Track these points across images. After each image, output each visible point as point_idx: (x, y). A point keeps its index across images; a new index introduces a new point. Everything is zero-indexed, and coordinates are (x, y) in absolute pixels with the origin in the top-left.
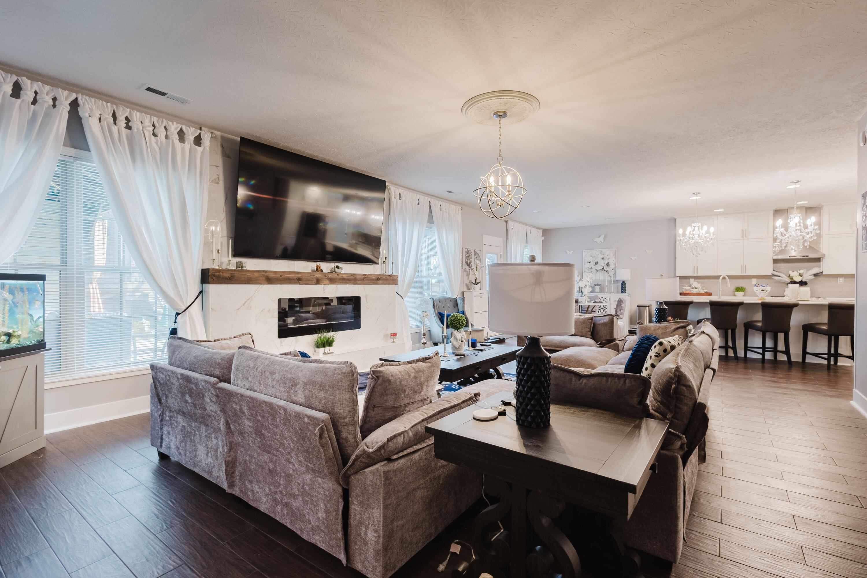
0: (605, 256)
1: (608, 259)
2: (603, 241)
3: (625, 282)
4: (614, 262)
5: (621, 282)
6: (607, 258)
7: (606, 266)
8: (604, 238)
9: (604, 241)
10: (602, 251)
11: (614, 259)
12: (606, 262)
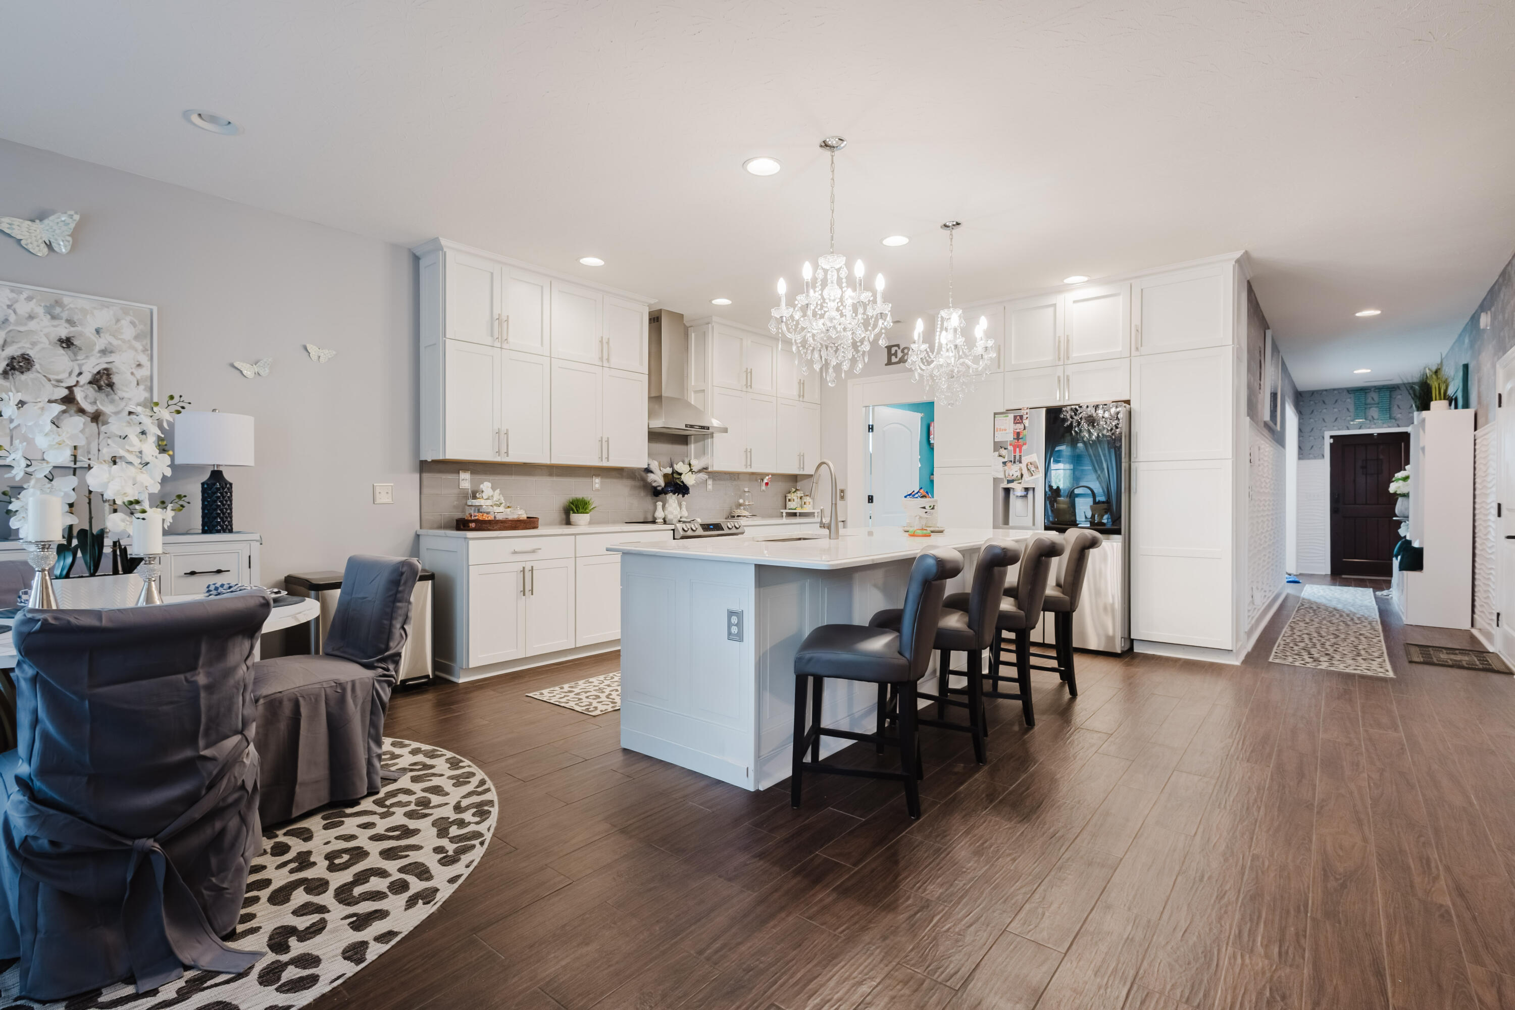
0: (85, 332)
1: (104, 352)
2: (62, 247)
3: (228, 476)
4: (144, 372)
5: (206, 476)
6: (100, 344)
7: (91, 391)
8: (75, 234)
9: (74, 247)
10: (58, 303)
11: (144, 359)
12: (92, 366)
